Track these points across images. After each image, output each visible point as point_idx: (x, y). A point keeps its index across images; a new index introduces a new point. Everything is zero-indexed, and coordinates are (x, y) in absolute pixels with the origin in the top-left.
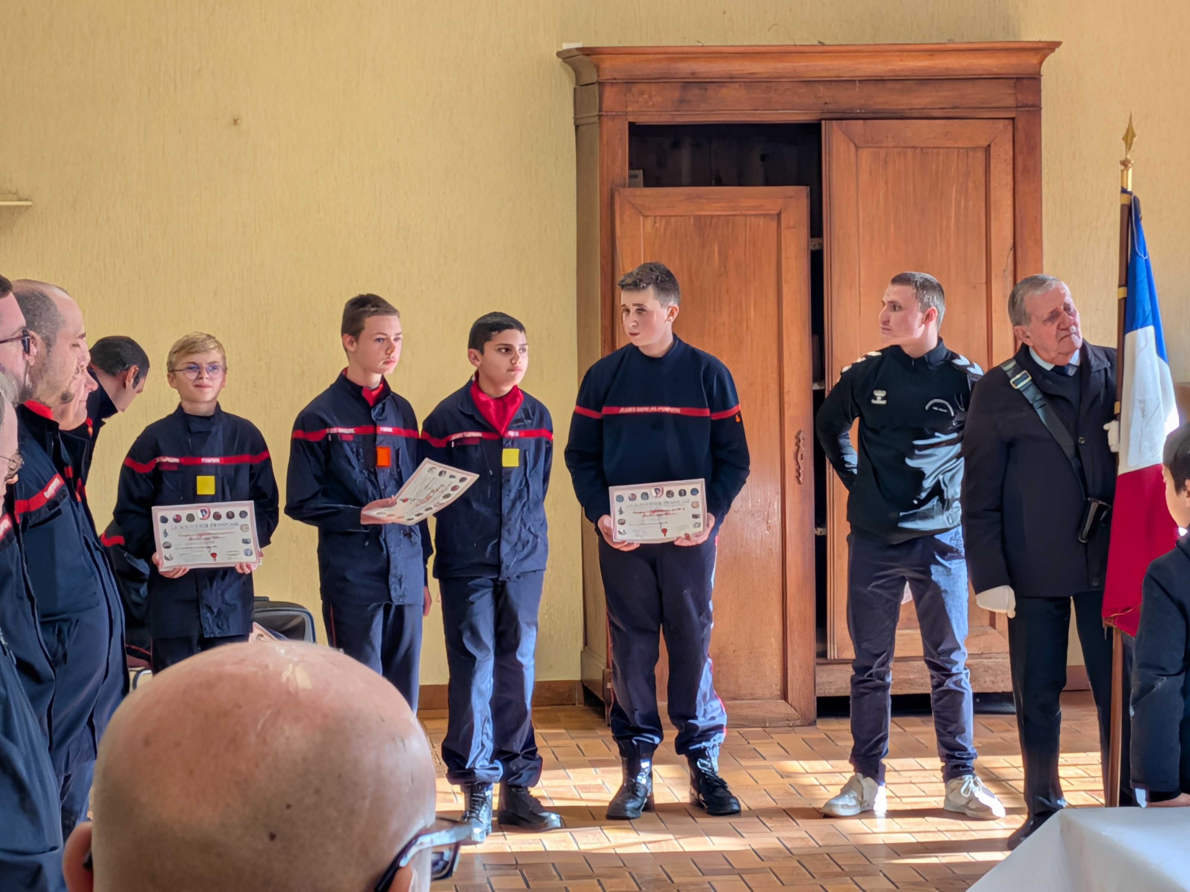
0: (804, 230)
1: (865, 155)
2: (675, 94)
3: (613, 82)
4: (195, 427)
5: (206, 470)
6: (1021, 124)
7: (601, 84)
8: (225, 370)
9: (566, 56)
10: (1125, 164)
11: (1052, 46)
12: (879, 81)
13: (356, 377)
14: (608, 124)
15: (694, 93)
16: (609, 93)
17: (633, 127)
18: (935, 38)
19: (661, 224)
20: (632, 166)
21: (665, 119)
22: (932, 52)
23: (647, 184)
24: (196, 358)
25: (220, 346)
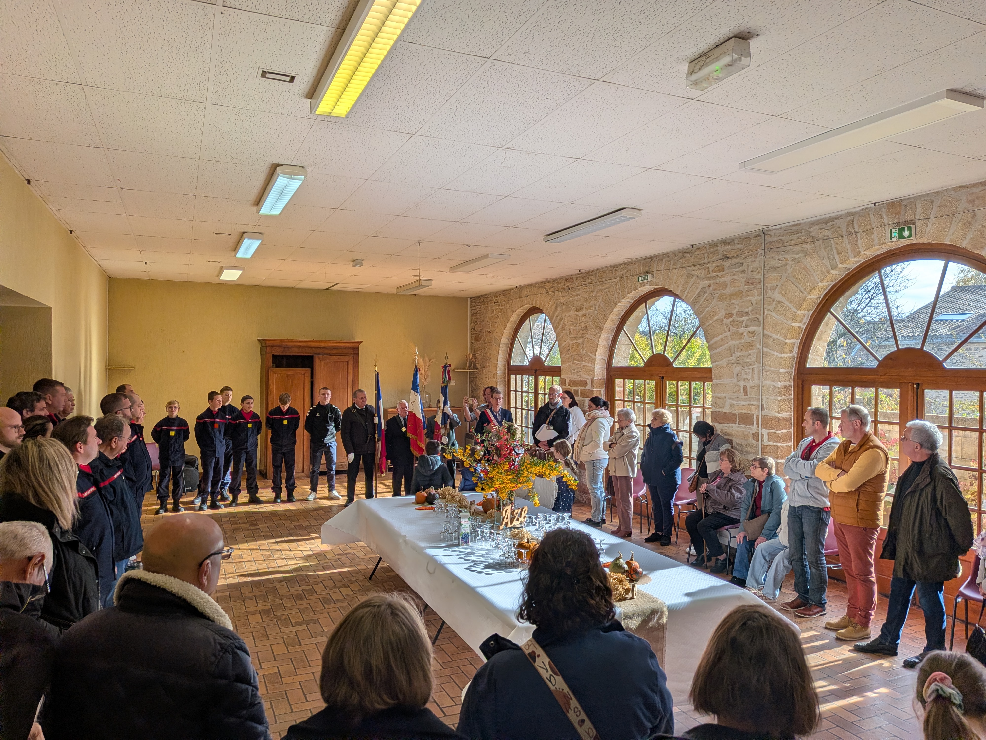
0: (310, 378)
1: (323, 363)
2: (282, 349)
3: (269, 346)
4: (171, 421)
5: (172, 430)
6: (355, 357)
7: (267, 347)
8: (179, 408)
9: (259, 340)
10: (375, 366)
11: (361, 342)
12: (326, 348)
13: (212, 409)
14: (268, 355)
15: (286, 349)
16: (268, 348)
17: (273, 356)
18: (338, 340)
19: (279, 375)
20: (273, 363)
21: (280, 354)
22: (337, 343)
23: (277, 367)
24: (171, 405)
25: (178, 402)
